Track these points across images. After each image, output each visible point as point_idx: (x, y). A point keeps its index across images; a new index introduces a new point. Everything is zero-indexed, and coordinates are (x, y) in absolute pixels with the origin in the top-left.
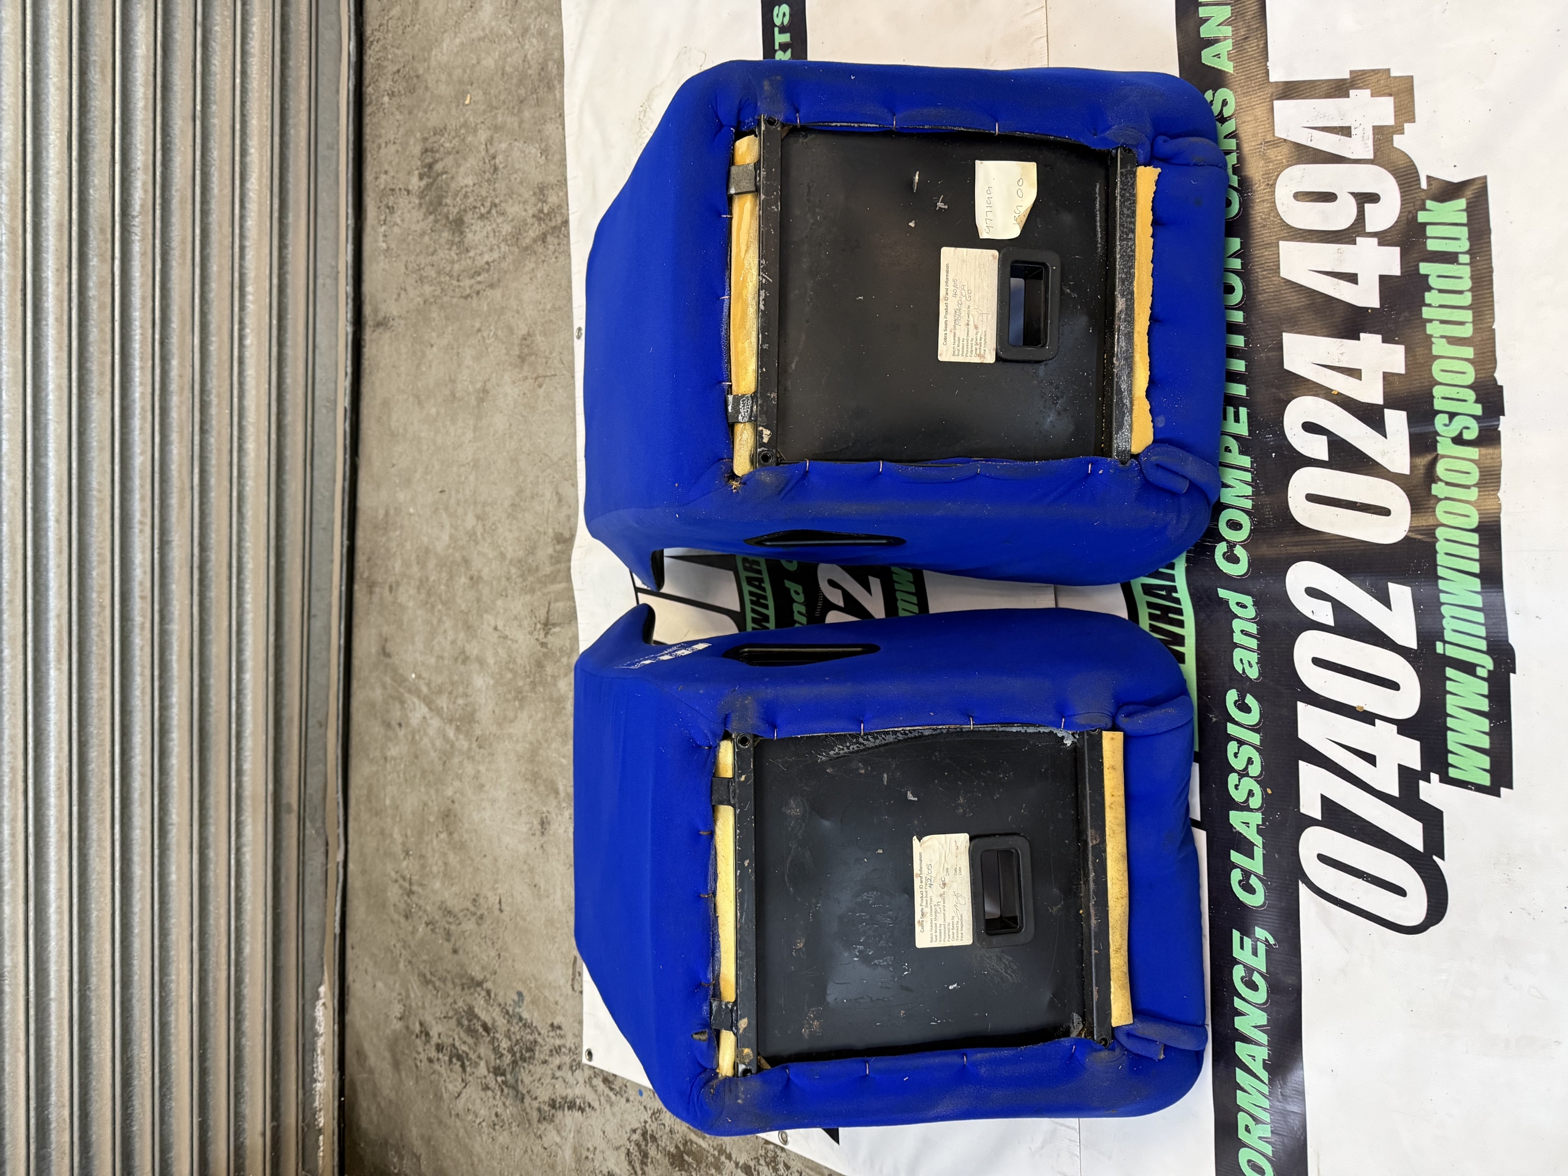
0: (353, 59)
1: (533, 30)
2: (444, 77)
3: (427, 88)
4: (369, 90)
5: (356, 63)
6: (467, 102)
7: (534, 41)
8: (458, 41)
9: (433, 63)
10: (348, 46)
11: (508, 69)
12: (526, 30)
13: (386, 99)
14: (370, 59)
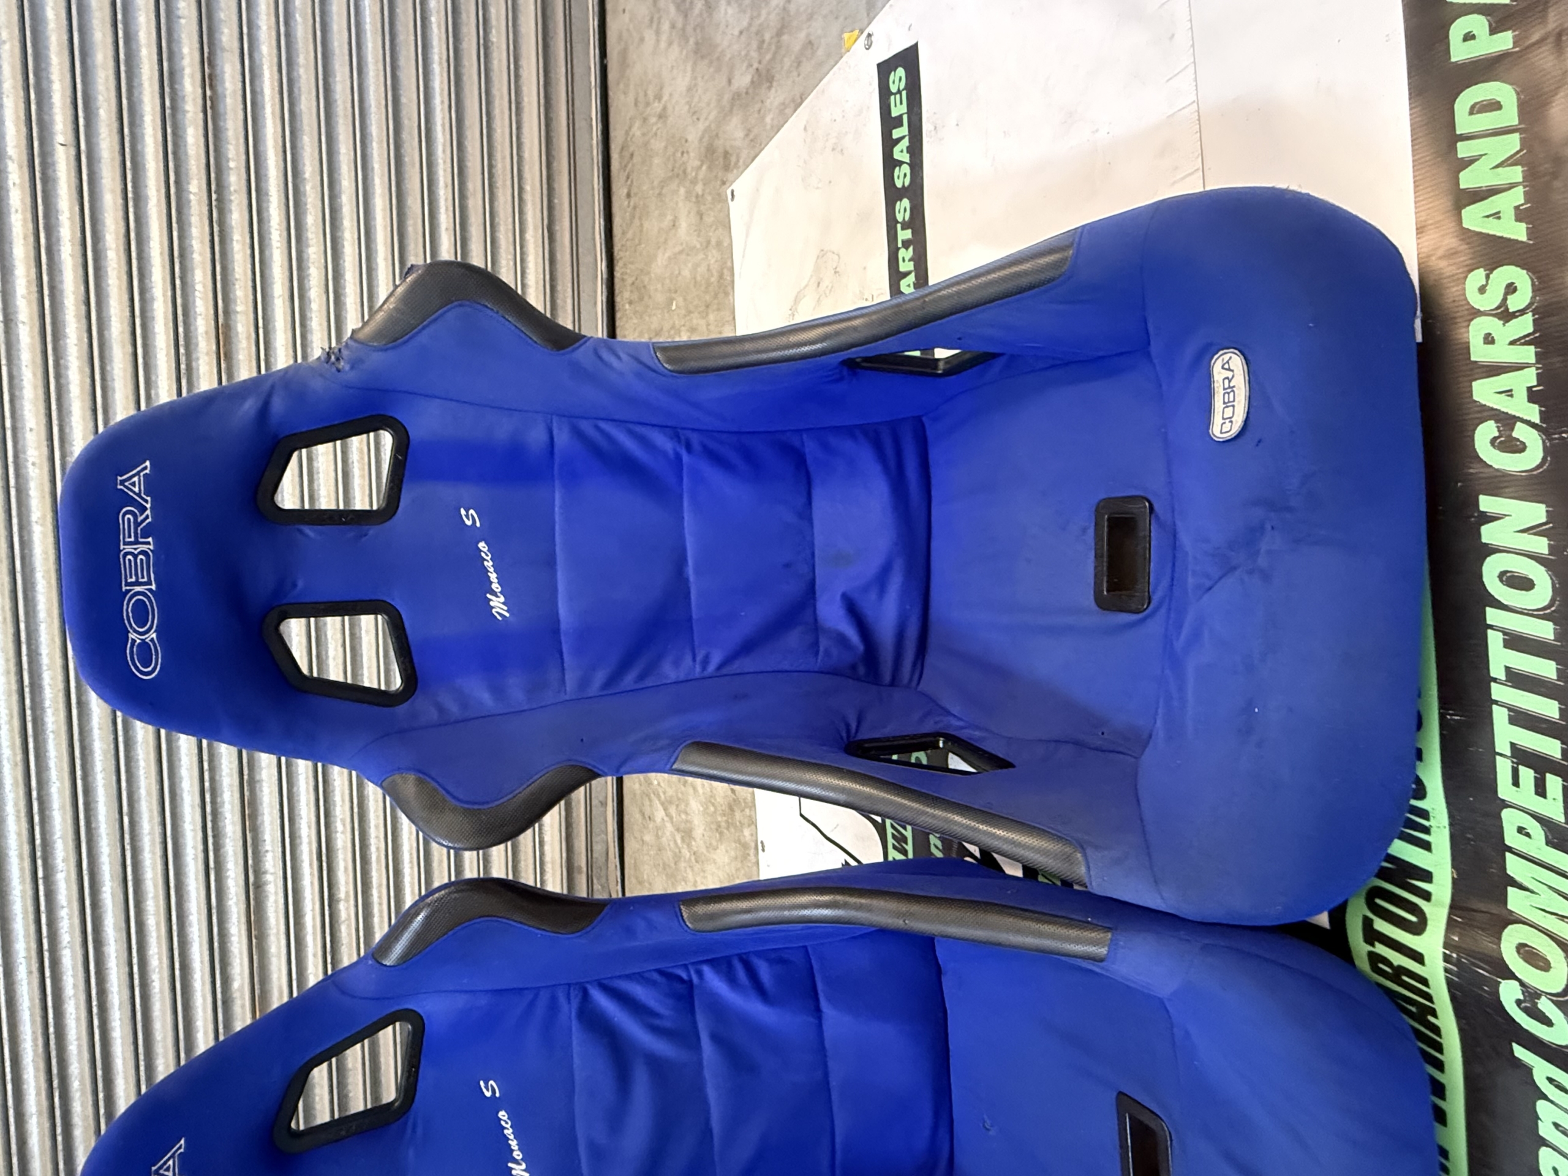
0: (605, 276)
1: (713, 241)
2: (659, 286)
3: (650, 297)
4: (618, 299)
5: (608, 279)
6: (674, 307)
7: (714, 252)
8: (667, 255)
9: (653, 275)
10: (602, 266)
11: (699, 278)
12: (709, 242)
13: (627, 306)
14: (617, 275)
